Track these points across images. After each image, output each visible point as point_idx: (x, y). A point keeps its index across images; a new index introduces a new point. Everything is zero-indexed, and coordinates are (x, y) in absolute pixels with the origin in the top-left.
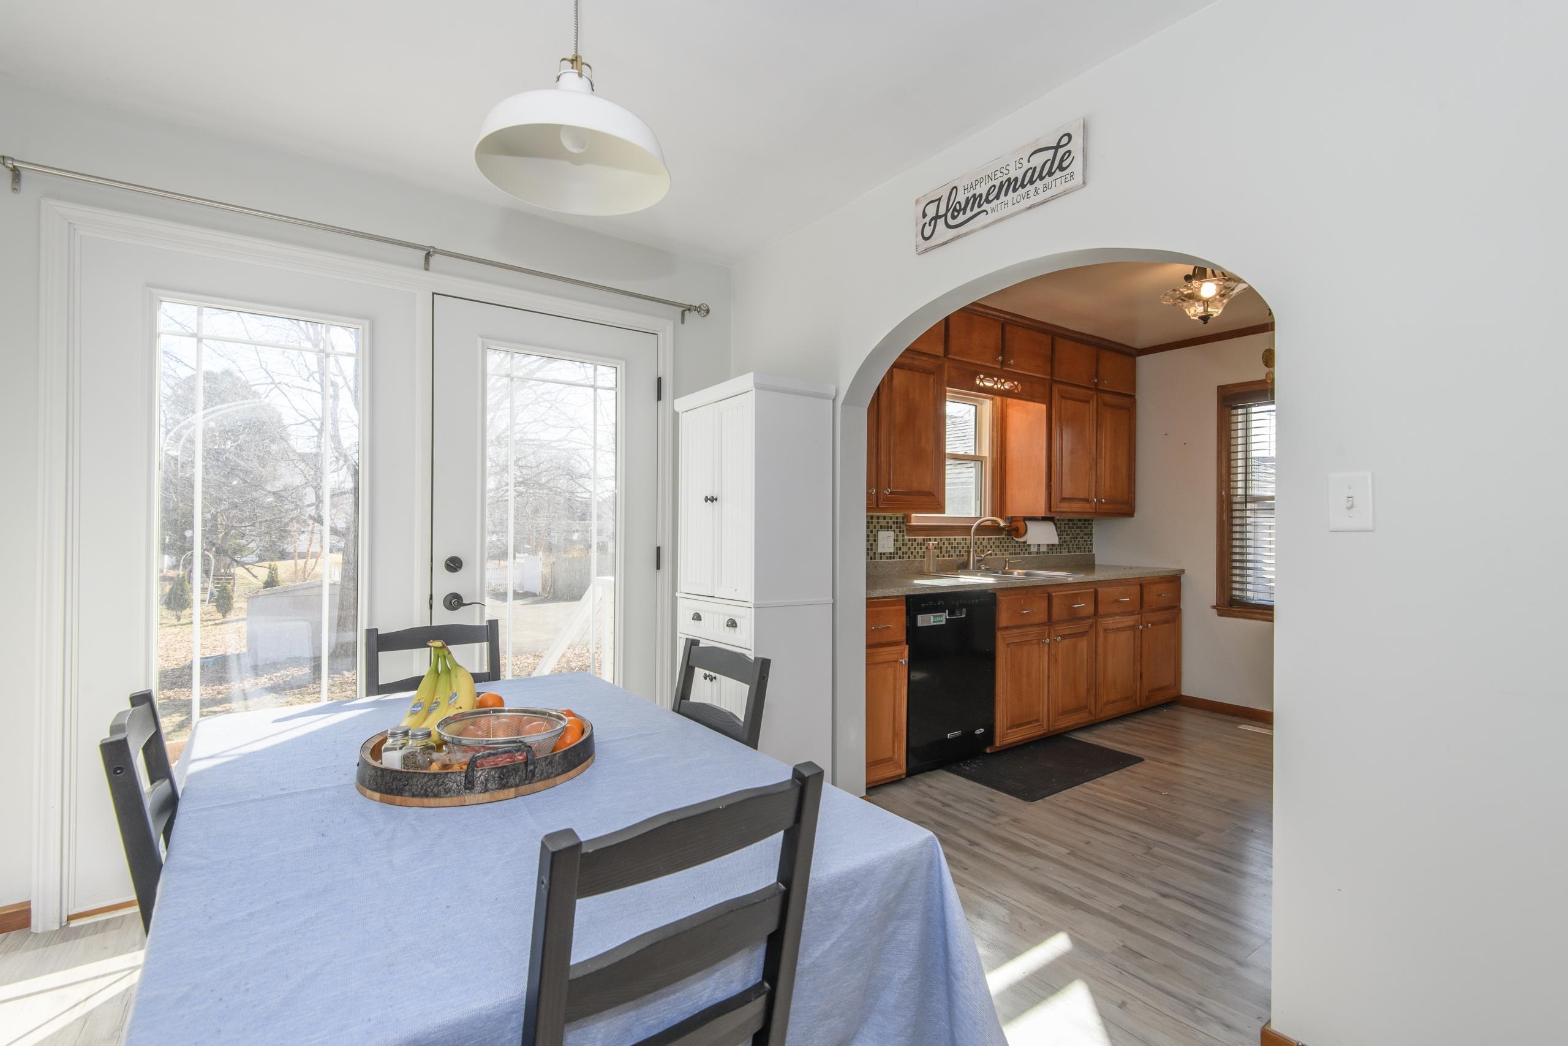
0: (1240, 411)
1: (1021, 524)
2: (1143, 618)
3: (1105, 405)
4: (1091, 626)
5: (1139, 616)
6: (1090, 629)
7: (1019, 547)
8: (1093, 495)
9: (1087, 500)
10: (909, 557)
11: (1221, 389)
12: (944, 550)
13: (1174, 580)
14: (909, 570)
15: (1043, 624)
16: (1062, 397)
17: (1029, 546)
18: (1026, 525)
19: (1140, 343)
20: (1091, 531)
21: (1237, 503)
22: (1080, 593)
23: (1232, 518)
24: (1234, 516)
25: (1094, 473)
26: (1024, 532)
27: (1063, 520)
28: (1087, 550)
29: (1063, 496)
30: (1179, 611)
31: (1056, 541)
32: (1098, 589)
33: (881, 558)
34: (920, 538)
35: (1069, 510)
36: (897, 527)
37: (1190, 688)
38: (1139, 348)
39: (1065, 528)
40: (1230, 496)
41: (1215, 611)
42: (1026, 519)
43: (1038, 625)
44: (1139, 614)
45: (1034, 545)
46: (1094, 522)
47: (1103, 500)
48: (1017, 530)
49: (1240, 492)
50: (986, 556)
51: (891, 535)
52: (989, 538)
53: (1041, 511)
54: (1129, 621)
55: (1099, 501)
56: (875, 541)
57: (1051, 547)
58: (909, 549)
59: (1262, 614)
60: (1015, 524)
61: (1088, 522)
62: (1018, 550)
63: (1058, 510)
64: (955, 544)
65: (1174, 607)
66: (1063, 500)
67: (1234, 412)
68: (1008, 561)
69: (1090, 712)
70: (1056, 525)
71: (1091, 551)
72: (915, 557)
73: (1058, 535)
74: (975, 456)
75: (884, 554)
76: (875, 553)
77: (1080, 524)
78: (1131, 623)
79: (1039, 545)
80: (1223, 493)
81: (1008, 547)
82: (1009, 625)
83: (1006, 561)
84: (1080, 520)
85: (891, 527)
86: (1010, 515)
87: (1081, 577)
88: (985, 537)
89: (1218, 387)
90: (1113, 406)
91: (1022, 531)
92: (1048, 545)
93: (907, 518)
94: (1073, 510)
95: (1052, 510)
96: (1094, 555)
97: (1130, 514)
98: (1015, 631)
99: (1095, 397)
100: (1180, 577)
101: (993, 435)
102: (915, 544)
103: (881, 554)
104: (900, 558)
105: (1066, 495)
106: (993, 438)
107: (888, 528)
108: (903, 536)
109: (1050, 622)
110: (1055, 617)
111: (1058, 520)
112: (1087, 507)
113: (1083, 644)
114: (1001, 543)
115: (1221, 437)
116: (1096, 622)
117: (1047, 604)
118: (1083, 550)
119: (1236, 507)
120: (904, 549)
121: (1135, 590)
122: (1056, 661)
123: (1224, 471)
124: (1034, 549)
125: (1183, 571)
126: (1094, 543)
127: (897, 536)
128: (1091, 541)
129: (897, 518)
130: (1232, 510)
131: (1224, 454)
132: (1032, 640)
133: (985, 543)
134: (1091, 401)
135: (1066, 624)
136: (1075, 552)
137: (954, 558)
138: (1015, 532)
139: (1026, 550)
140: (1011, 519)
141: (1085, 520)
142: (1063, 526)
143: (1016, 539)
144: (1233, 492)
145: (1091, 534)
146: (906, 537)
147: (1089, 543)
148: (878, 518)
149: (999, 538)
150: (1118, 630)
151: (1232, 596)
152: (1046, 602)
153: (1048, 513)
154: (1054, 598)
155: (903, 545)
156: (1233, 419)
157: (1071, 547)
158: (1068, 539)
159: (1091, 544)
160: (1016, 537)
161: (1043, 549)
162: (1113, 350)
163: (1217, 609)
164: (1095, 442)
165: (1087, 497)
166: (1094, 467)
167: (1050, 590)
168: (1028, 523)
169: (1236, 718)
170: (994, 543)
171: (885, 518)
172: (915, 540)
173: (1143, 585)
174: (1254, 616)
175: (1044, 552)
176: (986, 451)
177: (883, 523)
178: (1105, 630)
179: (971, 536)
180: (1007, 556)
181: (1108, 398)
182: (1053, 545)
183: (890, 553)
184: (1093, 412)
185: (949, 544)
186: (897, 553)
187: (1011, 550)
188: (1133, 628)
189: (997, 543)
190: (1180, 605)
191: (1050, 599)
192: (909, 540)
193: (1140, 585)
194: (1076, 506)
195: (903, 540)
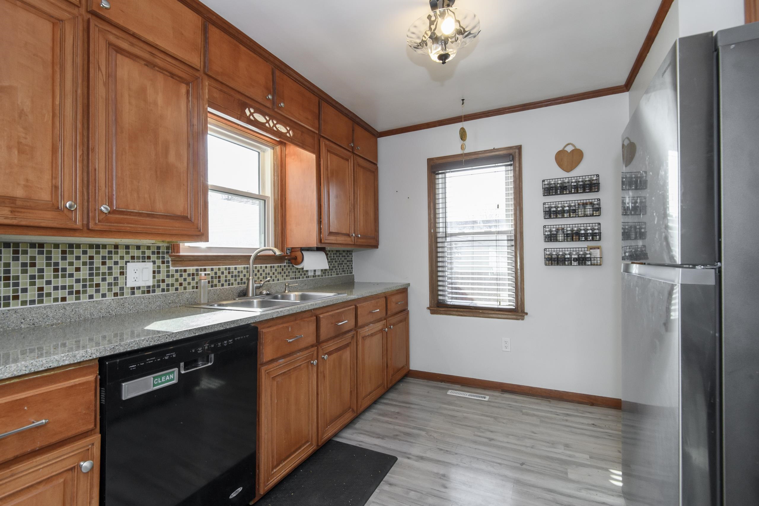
0: (440, 176)
1: (298, 254)
2: (388, 322)
3: (359, 165)
4: (353, 337)
5: (385, 320)
6: (352, 340)
7: (299, 272)
8: (353, 231)
9: (348, 235)
10: (177, 289)
11: (430, 160)
12: (223, 279)
13: (404, 291)
14: (175, 303)
15: (312, 346)
16: (328, 151)
17: (307, 271)
18: (302, 254)
19: (380, 127)
20: (351, 259)
21: (439, 237)
22: (344, 311)
23: (437, 247)
24: (438, 246)
25: (353, 215)
26: (301, 261)
27: (332, 251)
28: (349, 272)
29: (331, 231)
30: (408, 313)
31: (327, 267)
32: (358, 305)
33: (133, 293)
34: (191, 269)
35: (335, 242)
36: (158, 258)
37: (415, 365)
38: (379, 131)
39: (334, 257)
40: (436, 233)
41: (429, 311)
42: (302, 249)
43: (306, 348)
44: (385, 319)
45: (311, 271)
46: (353, 254)
47: (359, 236)
48: (295, 258)
49: (441, 230)
50: (265, 282)
51: (149, 266)
52: (271, 267)
53: (313, 242)
54: (379, 326)
55: (357, 236)
56: (122, 273)
57: (324, 271)
58: (177, 280)
59: (457, 311)
60: (294, 254)
61: (350, 252)
62: (298, 275)
63: (327, 241)
64: (235, 273)
65: (404, 310)
66: (331, 233)
67: (437, 177)
68: (288, 285)
69: (353, 410)
70: (327, 255)
71: (352, 273)
72: (185, 288)
73: (329, 262)
74: (259, 195)
75: (139, 288)
76: (122, 289)
77: (344, 254)
78: (380, 328)
79: (315, 271)
80: (432, 231)
81: (289, 272)
82: (275, 357)
83: (285, 285)
84: (344, 251)
85: (149, 258)
86: (290, 246)
87: (345, 296)
88: (268, 265)
89: (428, 159)
90: (364, 168)
91: (299, 259)
92: (322, 270)
93: (173, 248)
94: (338, 242)
95: (323, 242)
96: (353, 275)
97: (376, 246)
98: (281, 361)
99: (352, 158)
100: (407, 288)
101: (274, 179)
102: (185, 275)
103: (133, 288)
104: (163, 290)
105: (332, 230)
106: (274, 181)
107: (144, 258)
108: (168, 267)
109: (318, 342)
110: (323, 337)
111: (329, 251)
112: (348, 240)
113: (347, 354)
114: (283, 270)
115: (430, 193)
116: (357, 332)
117: (315, 327)
118: (346, 272)
119: (439, 240)
120: (170, 281)
121: (382, 301)
122: (324, 377)
123: (432, 216)
124: (311, 274)
125: (409, 285)
126: (353, 266)
127: (159, 267)
128: (351, 266)
129: (158, 248)
130: (437, 242)
131: (432, 205)
132: (300, 365)
133: (268, 270)
134: (350, 160)
135: (332, 341)
136: (341, 274)
137: (235, 286)
138: (294, 260)
139: (305, 274)
140: (291, 250)
141: (347, 251)
142: (332, 255)
143: (296, 266)
144: (438, 230)
145: (352, 261)
146: (171, 268)
147: (350, 267)
148: (127, 247)
149: (281, 266)
150: (372, 335)
151: (438, 300)
152: (315, 324)
153: (319, 244)
154: (321, 319)
155: (168, 276)
156: (437, 181)
157: (338, 270)
158: (336, 265)
159: (352, 268)
160: (295, 265)
161: (318, 273)
162: (363, 127)
163: (430, 309)
164: (353, 192)
165: (348, 233)
166: (353, 210)
167: (318, 312)
168: (304, 253)
169: (443, 383)
170: (276, 270)
171: (138, 248)
172: (185, 271)
173: (386, 297)
174: (452, 313)
175: (319, 276)
176: (268, 192)
177: (136, 253)
178: (363, 338)
179: (250, 265)
180: (288, 280)
181: (361, 161)
182: (325, 270)
183: (149, 287)
184: (351, 169)
185: (229, 273)
186: (159, 286)
187: (292, 275)
188: (381, 331)
189: (279, 270)
190: (407, 308)
191: (318, 320)
192: (177, 271)
193: (385, 297)
194: (341, 239)
195: (168, 271)
